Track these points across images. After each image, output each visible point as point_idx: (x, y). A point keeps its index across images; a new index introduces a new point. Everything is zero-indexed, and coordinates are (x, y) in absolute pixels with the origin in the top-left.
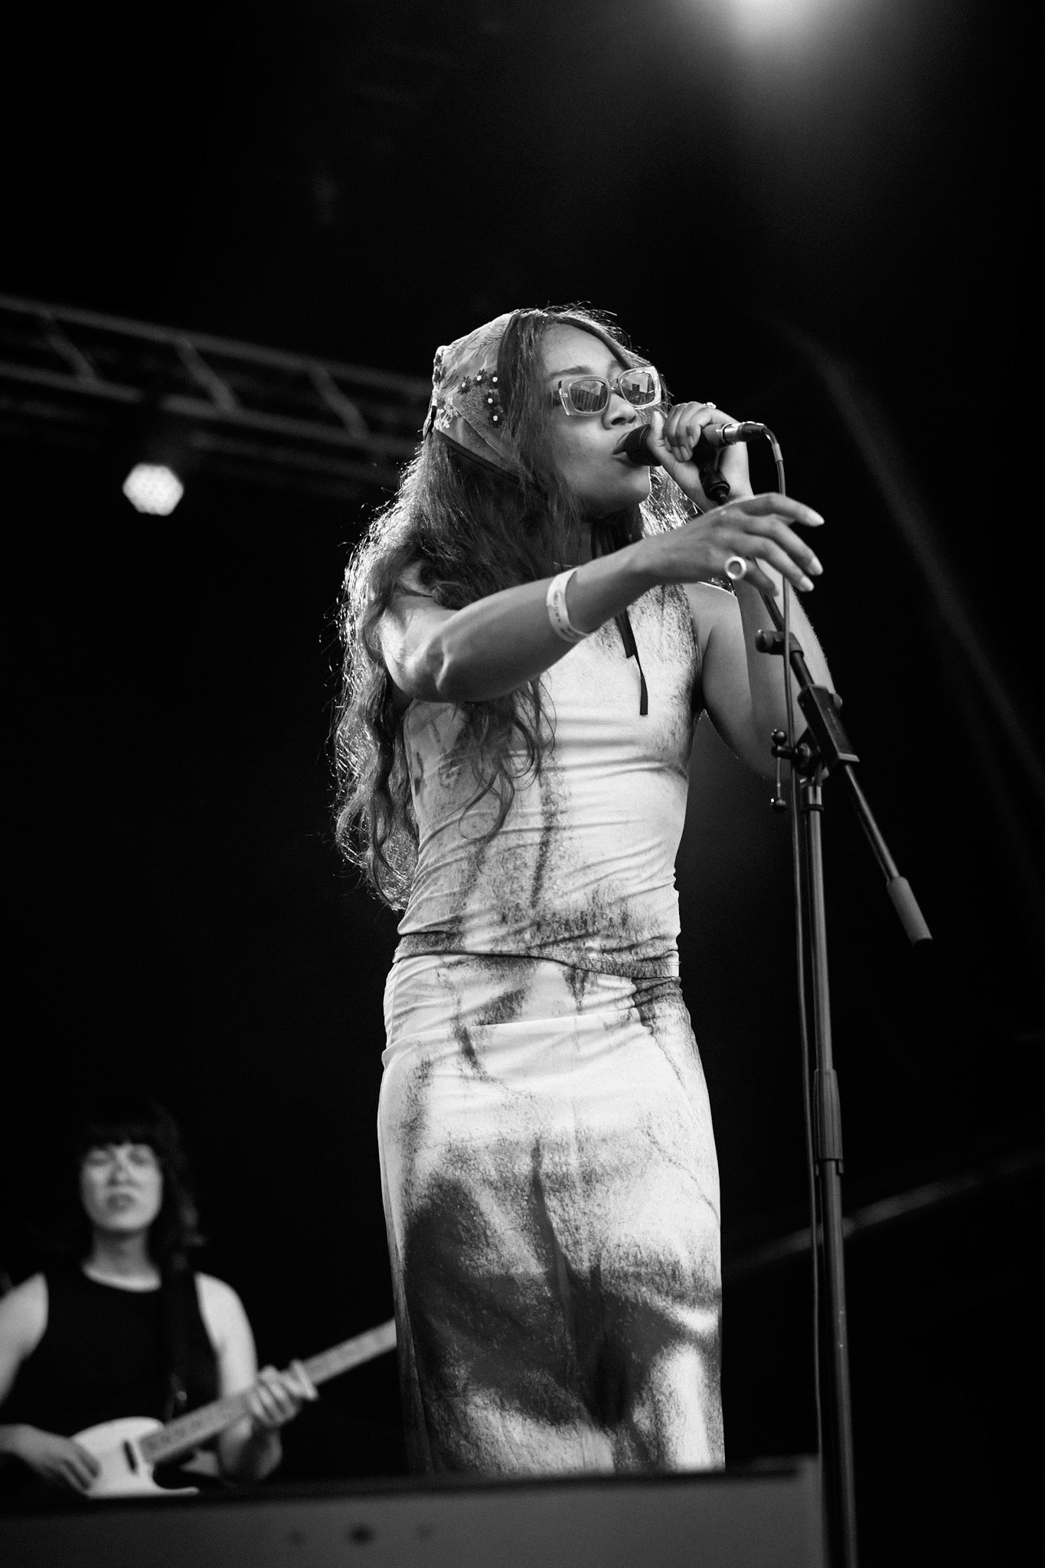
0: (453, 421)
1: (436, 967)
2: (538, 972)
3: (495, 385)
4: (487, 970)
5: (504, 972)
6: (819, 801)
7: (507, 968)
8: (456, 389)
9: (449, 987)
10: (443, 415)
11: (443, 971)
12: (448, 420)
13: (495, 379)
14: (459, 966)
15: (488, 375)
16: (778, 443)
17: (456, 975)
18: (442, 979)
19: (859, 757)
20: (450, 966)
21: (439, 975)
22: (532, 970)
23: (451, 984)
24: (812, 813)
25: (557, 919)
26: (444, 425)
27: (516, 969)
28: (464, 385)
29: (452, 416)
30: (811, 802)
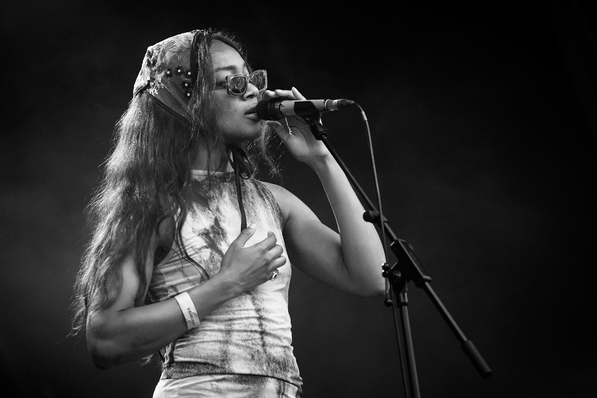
0: (160, 90)
1: (210, 381)
2: (266, 387)
3: (189, 77)
4: (240, 384)
5: (249, 386)
6: (407, 301)
7: (251, 384)
8: (163, 74)
9: (219, 391)
10: (154, 86)
11: (214, 383)
12: (157, 89)
13: (189, 73)
14: (223, 381)
15: (185, 70)
16: (364, 111)
17: (223, 385)
18: (214, 386)
19: (431, 277)
20: (218, 381)
21: (212, 385)
22: (263, 386)
23: (221, 390)
24: (403, 307)
25: (275, 361)
26: (155, 92)
27: (256, 385)
28: (168, 72)
29: (159, 87)
30: (402, 300)
